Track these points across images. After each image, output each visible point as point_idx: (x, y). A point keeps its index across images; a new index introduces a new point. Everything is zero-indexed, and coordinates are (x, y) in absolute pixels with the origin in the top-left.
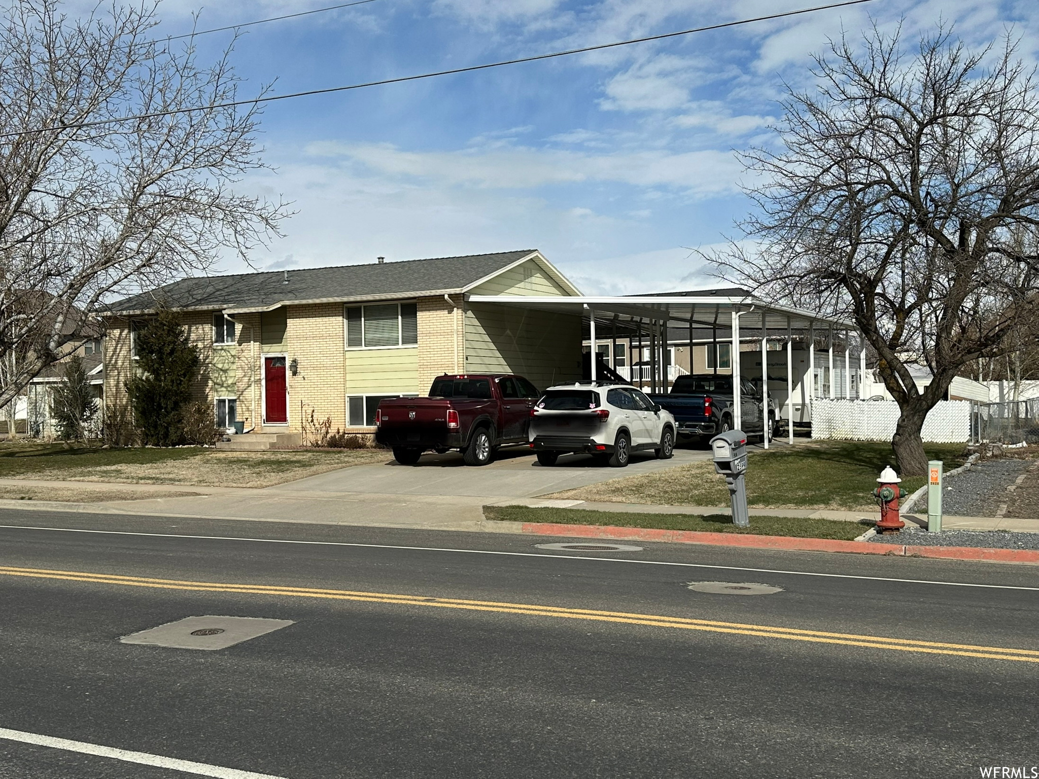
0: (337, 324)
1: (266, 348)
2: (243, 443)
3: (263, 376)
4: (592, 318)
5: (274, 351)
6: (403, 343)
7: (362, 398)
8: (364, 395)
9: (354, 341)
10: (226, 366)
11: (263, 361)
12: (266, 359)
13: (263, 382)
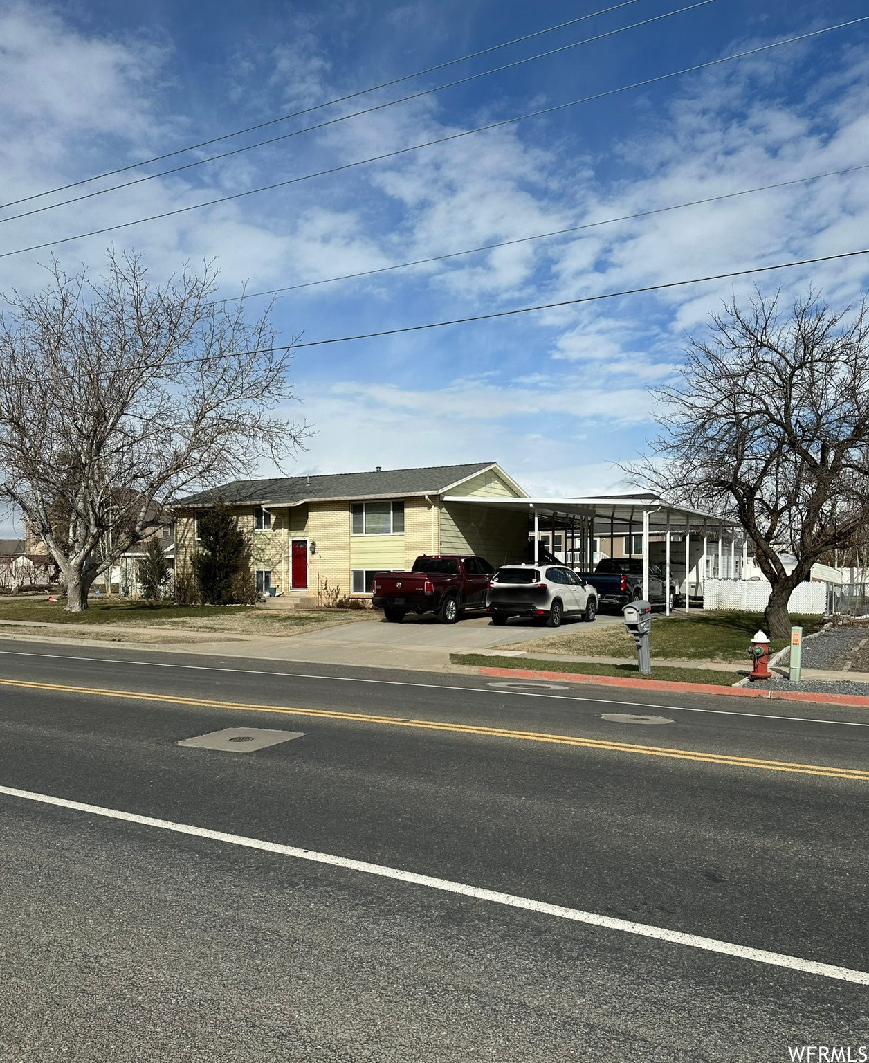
0: (346, 516)
1: (293, 533)
2: (275, 603)
3: (291, 554)
4: (536, 514)
5: (298, 536)
6: (394, 531)
7: (363, 572)
8: (365, 570)
9: (357, 529)
10: (264, 547)
11: (290, 543)
12: (293, 542)
13: (291, 559)
